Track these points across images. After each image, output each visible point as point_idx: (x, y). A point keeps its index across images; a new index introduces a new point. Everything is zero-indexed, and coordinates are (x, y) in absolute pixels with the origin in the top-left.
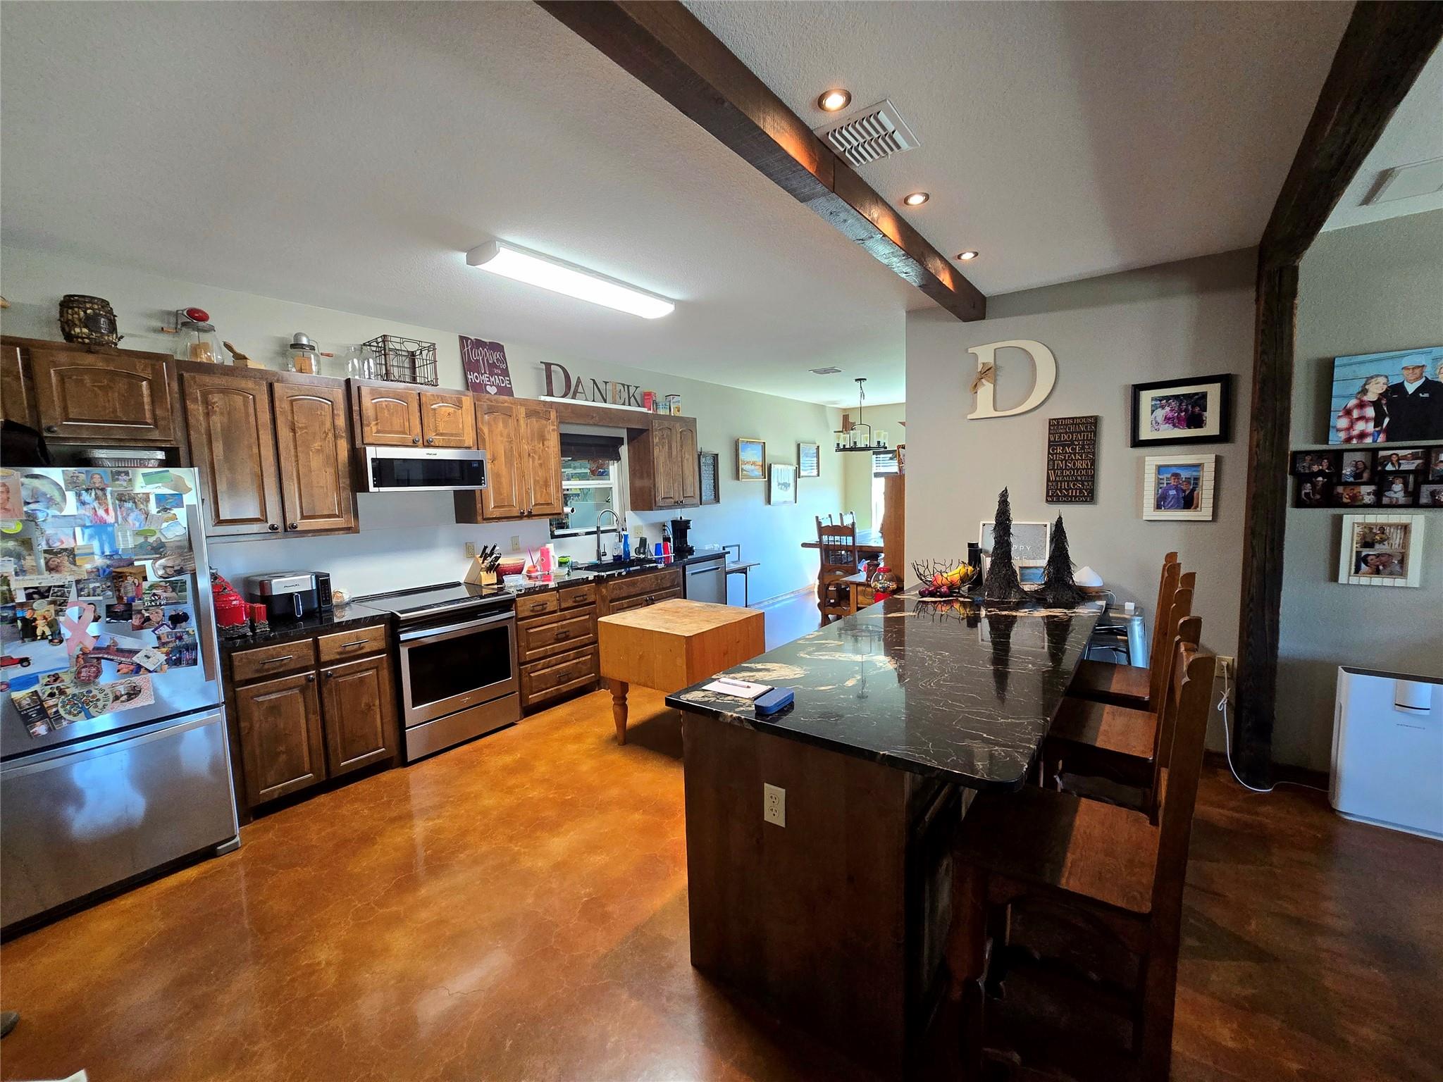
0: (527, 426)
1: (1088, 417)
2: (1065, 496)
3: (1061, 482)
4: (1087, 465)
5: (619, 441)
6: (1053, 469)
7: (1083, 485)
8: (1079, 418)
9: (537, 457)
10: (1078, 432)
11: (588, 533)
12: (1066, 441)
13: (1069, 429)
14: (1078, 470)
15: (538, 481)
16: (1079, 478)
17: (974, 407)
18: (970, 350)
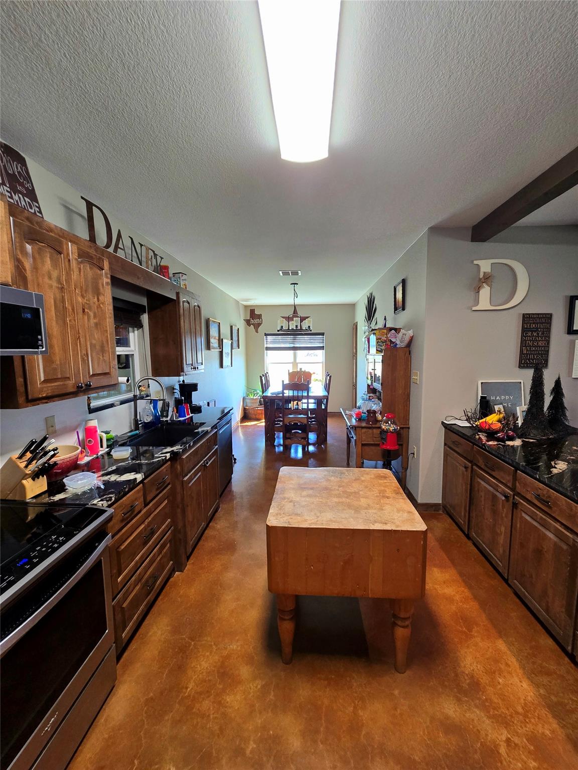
0: (80, 272)
1: (547, 314)
2: (531, 363)
3: (530, 355)
4: (545, 344)
5: (140, 309)
6: (526, 346)
7: (542, 357)
8: (542, 314)
9: (92, 314)
10: (541, 323)
11: (123, 402)
12: (534, 328)
13: (536, 321)
14: (540, 347)
15: (95, 345)
16: (540, 352)
17: (477, 302)
18: (475, 262)
